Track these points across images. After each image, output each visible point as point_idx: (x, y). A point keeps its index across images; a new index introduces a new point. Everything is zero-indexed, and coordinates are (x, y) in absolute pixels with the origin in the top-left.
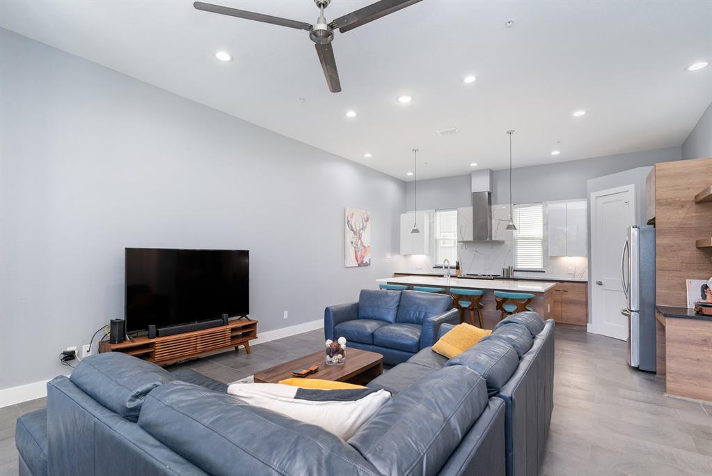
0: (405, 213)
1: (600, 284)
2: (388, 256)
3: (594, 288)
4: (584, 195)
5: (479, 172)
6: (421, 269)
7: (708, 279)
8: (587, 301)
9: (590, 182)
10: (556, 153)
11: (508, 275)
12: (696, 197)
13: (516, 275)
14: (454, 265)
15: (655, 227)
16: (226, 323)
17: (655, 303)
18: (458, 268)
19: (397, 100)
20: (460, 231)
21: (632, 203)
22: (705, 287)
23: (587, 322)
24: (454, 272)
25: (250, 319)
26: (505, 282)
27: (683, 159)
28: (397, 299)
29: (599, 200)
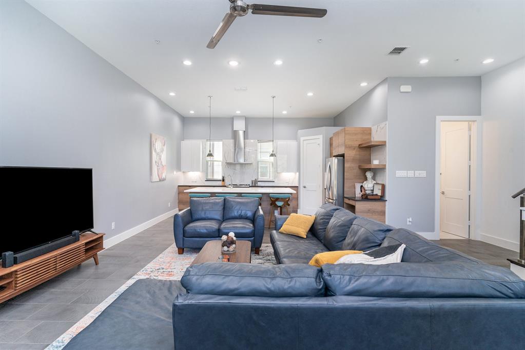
0: (183, 140)
1: (305, 187)
2: (175, 173)
3: (301, 190)
4: (296, 138)
5: (239, 117)
6: (196, 182)
7: (363, 183)
8: (298, 197)
9: (300, 131)
10: (285, 112)
11: (254, 184)
12: (359, 145)
13: (259, 184)
14: (221, 178)
15: (344, 158)
16: (77, 240)
17: (344, 195)
18: (223, 180)
19: (228, 63)
20: (224, 156)
21: (321, 145)
22: (362, 186)
23: (298, 208)
24: (220, 183)
25: (97, 232)
26: (253, 188)
27: (334, 126)
28: (222, 203)
29: (305, 142)
